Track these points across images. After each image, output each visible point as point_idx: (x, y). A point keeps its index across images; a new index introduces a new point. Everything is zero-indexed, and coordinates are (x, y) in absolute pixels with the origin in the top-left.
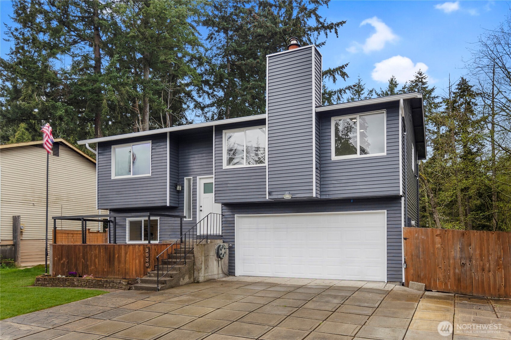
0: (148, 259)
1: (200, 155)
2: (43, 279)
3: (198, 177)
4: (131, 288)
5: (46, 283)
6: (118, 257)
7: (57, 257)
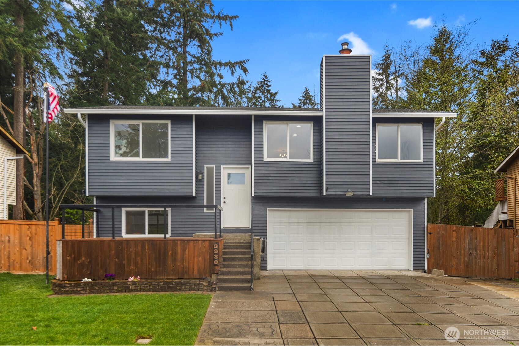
0: (217, 256)
1: (225, 143)
2: (73, 284)
3: (222, 166)
4: (214, 289)
5: (79, 289)
6: (172, 254)
7: (71, 256)
